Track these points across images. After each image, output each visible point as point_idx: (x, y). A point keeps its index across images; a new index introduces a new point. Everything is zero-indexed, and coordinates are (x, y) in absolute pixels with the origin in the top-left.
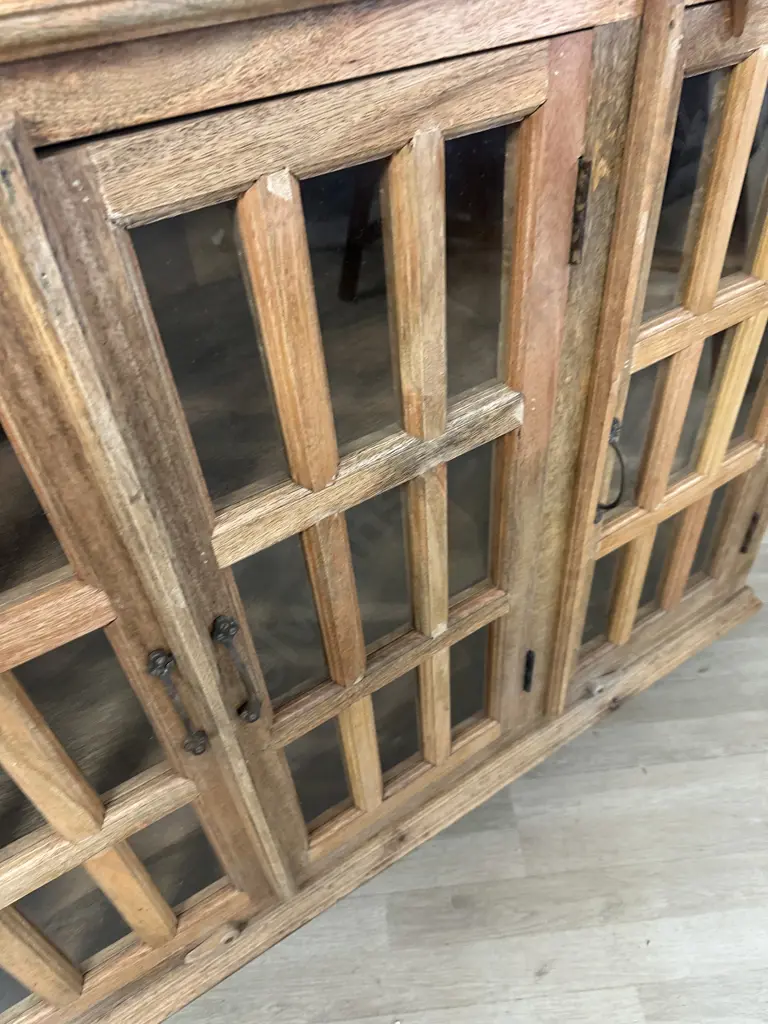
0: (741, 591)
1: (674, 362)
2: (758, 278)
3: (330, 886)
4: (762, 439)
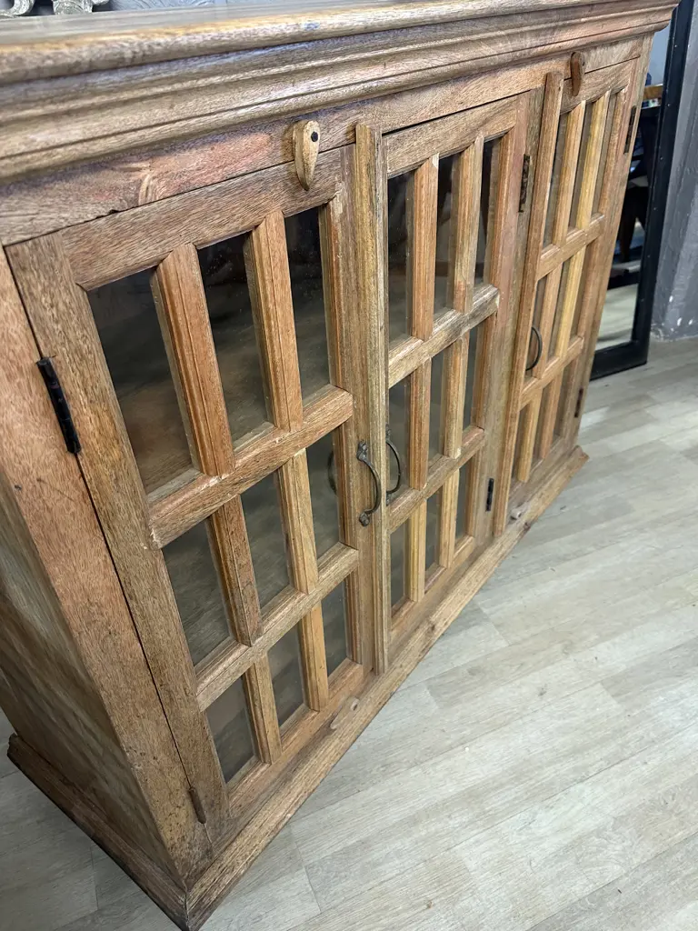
0: (575, 449)
1: (550, 278)
2: (579, 229)
3: (401, 666)
4: (582, 334)
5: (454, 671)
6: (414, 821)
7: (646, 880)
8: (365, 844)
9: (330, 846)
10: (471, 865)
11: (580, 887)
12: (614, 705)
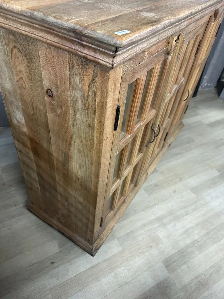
3: (140, 184)
5: (150, 185)
6: (145, 225)
7: (204, 239)
8: (132, 232)
9: (122, 233)
10: (161, 237)
11: (188, 241)
12: (193, 195)
